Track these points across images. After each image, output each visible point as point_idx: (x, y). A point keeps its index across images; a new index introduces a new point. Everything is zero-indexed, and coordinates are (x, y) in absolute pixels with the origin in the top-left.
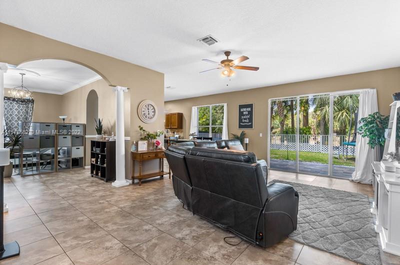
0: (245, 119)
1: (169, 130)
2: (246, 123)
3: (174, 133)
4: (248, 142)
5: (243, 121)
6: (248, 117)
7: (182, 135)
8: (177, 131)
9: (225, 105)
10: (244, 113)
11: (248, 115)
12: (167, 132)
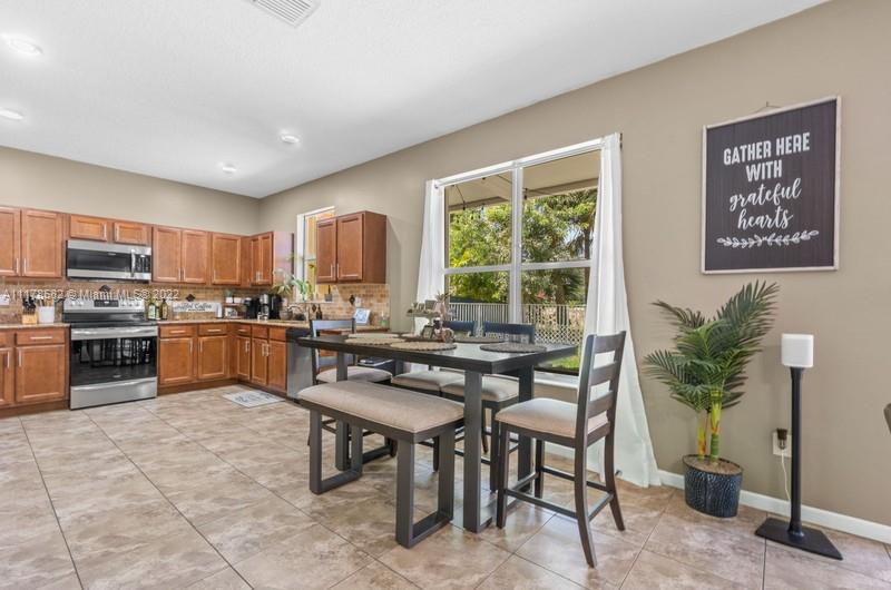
0: (754, 211)
1: (335, 290)
2: (766, 232)
3: (352, 300)
4: (808, 362)
5: (742, 223)
6: (791, 192)
7: (383, 310)
8: (363, 292)
9: (608, 150)
10: (752, 173)
11: (786, 181)
12: (329, 298)
